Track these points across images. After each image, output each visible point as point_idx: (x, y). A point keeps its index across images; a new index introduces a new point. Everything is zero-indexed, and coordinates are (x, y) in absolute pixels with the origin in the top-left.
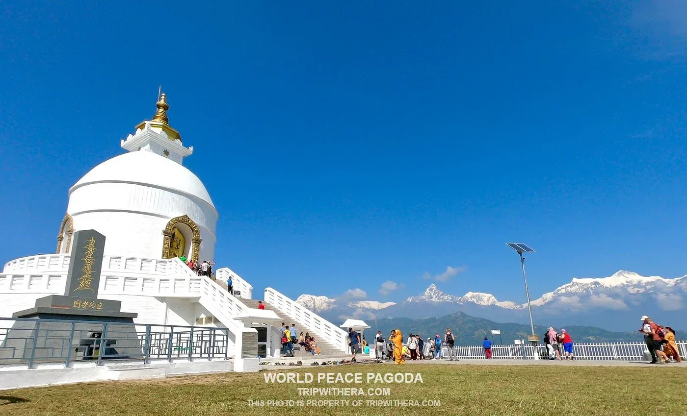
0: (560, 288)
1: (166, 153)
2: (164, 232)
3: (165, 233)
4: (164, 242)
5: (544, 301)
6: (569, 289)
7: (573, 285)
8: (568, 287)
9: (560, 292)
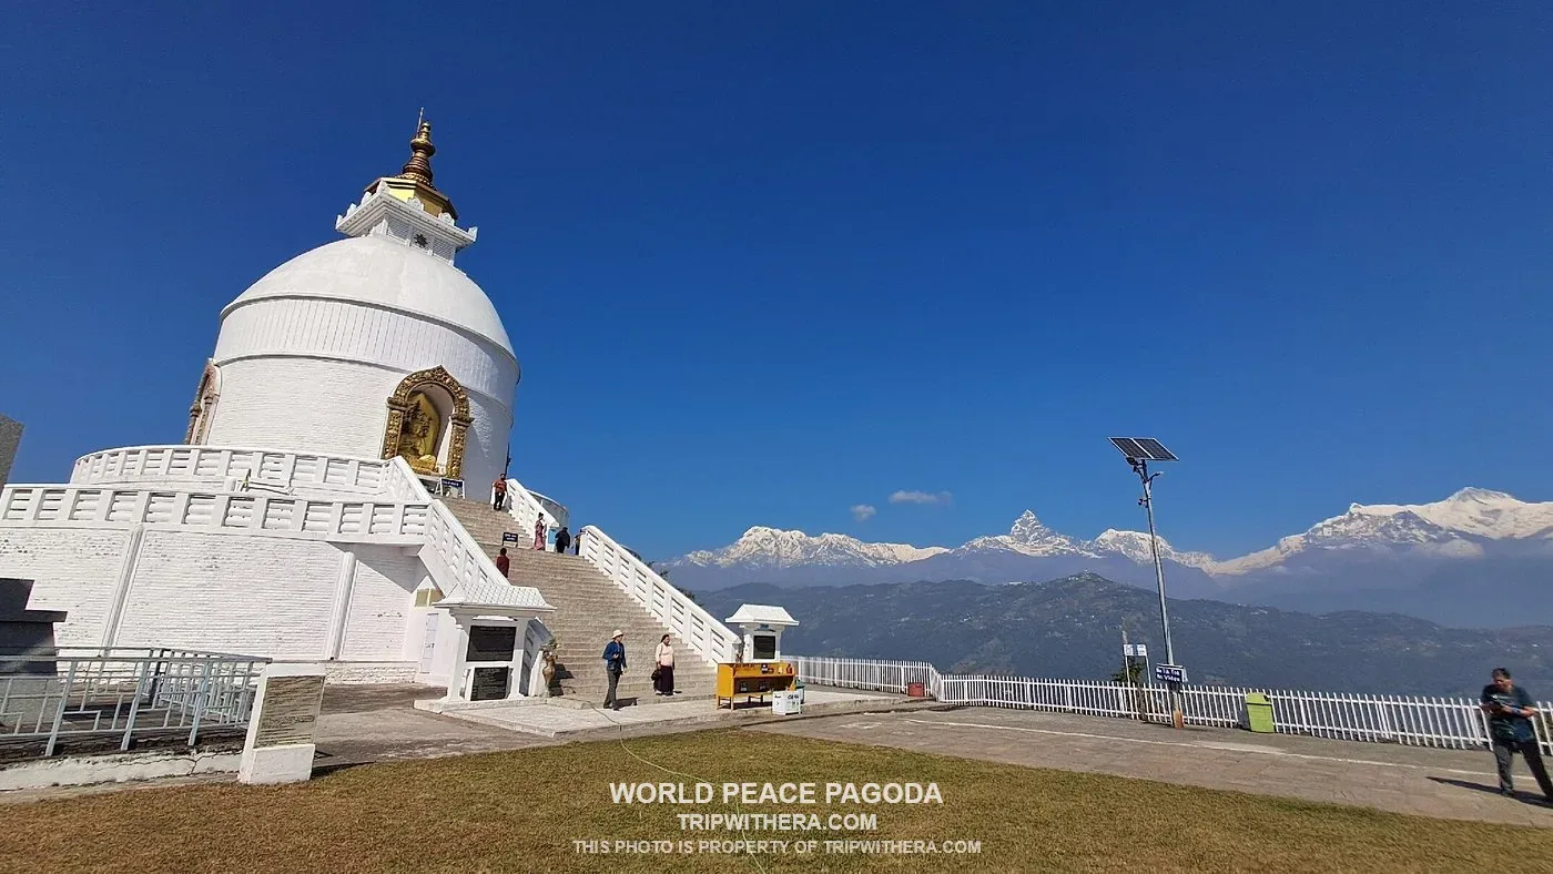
0: (1319, 525)
1: (421, 241)
2: (390, 401)
3: (392, 403)
4: (389, 422)
5: (1282, 553)
6: (1342, 528)
7: (1351, 519)
8: (1339, 522)
9: (1320, 533)
